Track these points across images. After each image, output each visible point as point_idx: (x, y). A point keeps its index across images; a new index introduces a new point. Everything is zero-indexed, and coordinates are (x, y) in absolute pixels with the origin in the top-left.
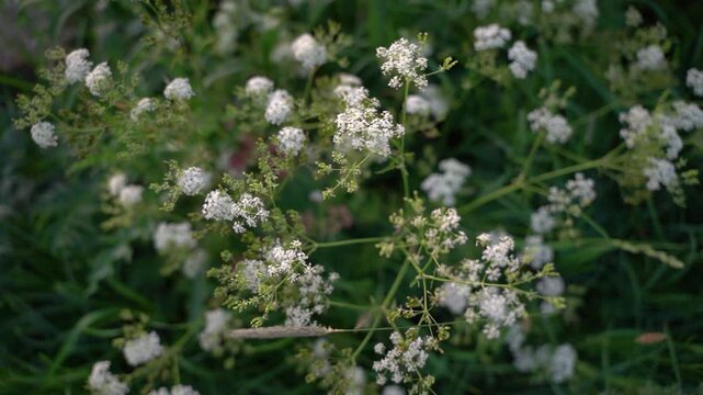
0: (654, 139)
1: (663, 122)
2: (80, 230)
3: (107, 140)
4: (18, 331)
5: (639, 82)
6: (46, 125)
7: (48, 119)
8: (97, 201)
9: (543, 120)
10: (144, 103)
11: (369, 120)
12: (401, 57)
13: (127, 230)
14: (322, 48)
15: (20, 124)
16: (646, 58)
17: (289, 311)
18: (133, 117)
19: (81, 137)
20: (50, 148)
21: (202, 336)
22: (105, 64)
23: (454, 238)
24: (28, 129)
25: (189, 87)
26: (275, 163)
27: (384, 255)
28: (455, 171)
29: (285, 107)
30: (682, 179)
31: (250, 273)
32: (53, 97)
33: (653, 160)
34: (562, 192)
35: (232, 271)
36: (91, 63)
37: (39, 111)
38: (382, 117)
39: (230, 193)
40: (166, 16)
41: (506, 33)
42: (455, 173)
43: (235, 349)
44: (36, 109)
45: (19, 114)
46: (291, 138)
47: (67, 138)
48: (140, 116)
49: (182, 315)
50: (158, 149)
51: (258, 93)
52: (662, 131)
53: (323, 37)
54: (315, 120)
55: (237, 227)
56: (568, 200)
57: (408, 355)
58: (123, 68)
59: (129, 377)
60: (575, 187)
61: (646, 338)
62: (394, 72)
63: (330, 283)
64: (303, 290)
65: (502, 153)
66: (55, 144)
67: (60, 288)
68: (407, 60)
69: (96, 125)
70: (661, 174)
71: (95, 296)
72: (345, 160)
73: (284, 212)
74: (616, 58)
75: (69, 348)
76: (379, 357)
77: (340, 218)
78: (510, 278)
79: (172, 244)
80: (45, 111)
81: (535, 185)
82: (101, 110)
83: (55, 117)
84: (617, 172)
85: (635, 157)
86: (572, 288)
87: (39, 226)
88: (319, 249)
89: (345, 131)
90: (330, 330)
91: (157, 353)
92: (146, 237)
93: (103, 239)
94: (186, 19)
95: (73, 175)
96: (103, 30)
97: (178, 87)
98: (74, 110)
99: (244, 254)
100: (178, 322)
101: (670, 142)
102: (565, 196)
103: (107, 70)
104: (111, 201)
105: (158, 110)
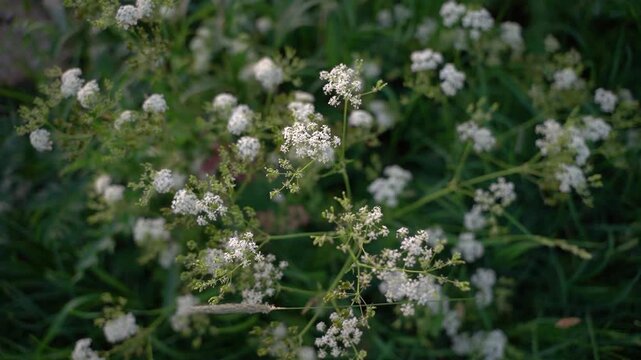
0: (564, 148)
1: (574, 134)
2: (70, 224)
3: (96, 146)
4: (11, 315)
5: (558, 100)
6: (43, 131)
7: (45, 127)
8: (85, 199)
9: (470, 132)
10: (126, 115)
11: (311, 133)
12: (340, 79)
13: (111, 224)
14: (279, 70)
15: (20, 131)
16: (562, 79)
17: (244, 294)
18: (116, 127)
19: (73, 142)
20: (46, 151)
21: (174, 319)
22: (94, 81)
23: (377, 231)
24: (27, 136)
25: (164, 102)
26: (234, 167)
27: (318, 244)
28: (397, 176)
29: (244, 120)
30: (589, 183)
31: (212, 260)
32: (51, 109)
33: (564, 166)
34: (487, 194)
35: (196, 258)
36: (83, 81)
37: (38, 120)
38: (321, 130)
39: (196, 191)
40: (148, 43)
41: (438, 57)
42: (398, 178)
43: (202, 331)
44: (35, 118)
45: (20, 122)
46: (248, 146)
47: (60, 143)
48: (123, 126)
49: (158, 302)
50: (140, 155)
51: (224, 108)
52: (572, 141)
53: (281, 61)
54: (269, 131)
55: (201, 220)
56: (491, 200)
57: (345, 333)
58: (109, 85)
59: (107, 353)
60: (498, 190)
61: (564, 323)
62: (334, 92)
63: (280, 270)
64: (257, 276)
65: (442, 160)
66: (50, 148)
67: (50, 276)
68: (344, 83)
69: (85, 133)
70: (570, 178)
71: (81, 283)
72: (290, 166)
73: (241, 208)
74: (538, 79)
75: (55, 329)
76: (320, 335)
77: (297, 216)
78: (423, 265)
79: (149, 237)
80: (43, 120)
81: (464, 188)
82: (90, 120)
83: (51, 126)
84: (537, 177)
85: (548, 164)
86: (503, 280)
87: (33, 221)
88: (271, 241)
89: (291, 141)
90: (273, 308)
91: (133, 332)
92: (127, 231)
93: (90, 233)
94: (164, 46)
95: (65, 175)
96: (96, 51)
97: (155, 102)
98: (68, 121)
99: (207, 244)
100: (154, 308)
101: (578, 151)
102: (488, 197)
103: (96, 87)
104: (97, 199)
105: (137, 121)
